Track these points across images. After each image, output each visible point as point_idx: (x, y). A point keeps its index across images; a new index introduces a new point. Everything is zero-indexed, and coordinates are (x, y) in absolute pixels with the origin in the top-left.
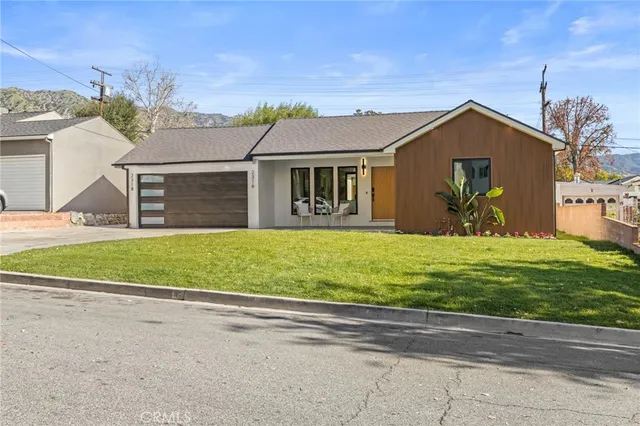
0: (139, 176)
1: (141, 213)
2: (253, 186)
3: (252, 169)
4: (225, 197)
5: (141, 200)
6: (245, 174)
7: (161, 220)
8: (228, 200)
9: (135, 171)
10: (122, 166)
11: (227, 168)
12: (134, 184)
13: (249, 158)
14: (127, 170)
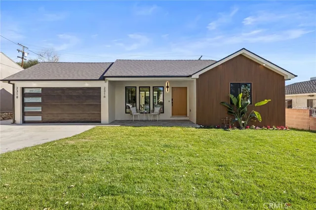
0: (23, 89)
1: (24, 114)
2: (105, 97)
3: (104, 85)
4: (85, 103)
5: (24, 104)
6: (99, 88)
7: (39, 118)
8: (87, 105)
9: (19, 85)
10: (9, 81)
11: (87, 85)
12: (19, 94)
13: (103, 78)
14: (14, 85)
